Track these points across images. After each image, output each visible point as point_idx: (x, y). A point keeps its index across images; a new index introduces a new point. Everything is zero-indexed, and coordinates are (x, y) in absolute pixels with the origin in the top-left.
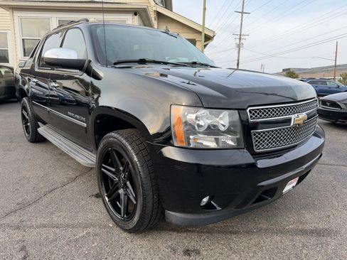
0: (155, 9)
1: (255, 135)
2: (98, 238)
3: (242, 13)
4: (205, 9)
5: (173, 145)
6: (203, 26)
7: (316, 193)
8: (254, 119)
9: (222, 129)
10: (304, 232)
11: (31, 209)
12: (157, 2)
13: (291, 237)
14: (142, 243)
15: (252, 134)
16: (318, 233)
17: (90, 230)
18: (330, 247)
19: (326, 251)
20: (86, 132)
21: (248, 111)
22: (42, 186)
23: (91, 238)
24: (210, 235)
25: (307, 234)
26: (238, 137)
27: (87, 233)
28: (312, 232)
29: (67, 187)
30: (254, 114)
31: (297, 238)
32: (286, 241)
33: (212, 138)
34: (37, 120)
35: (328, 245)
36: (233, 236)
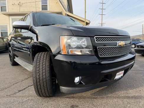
0: (65, 13)
1: (99, 49)
2: (32, 101)
3: (102, 15)
4: (85, 12)
5: (61, 54)
6: (85, 19)
7: (135, 81)
8: (98, 41)
9: (84, 46)
10: (129, 97)
11: (6, 90)
12: (66, 10)
13: (122, 100)
14: (52, 103)
15: (98, 49)
16: (135, 97)
17: (30, 98)
18: (141, 104)
19: (139, 105)
20: (30, 56)
21: (95, 38)
22: (13, 81)
23: (30, 101)
24: (84, 99)
25: (130, 98)
26: (91, 49)
27: (28, 99)
28: (132, 97)
29: (24, 81)
30: (98, 39)
31: (125, 100)
32: (120, 101)
33: (79, 50)
34: (14, 56)
35: (140, 102)
36: (95, 100)
